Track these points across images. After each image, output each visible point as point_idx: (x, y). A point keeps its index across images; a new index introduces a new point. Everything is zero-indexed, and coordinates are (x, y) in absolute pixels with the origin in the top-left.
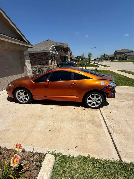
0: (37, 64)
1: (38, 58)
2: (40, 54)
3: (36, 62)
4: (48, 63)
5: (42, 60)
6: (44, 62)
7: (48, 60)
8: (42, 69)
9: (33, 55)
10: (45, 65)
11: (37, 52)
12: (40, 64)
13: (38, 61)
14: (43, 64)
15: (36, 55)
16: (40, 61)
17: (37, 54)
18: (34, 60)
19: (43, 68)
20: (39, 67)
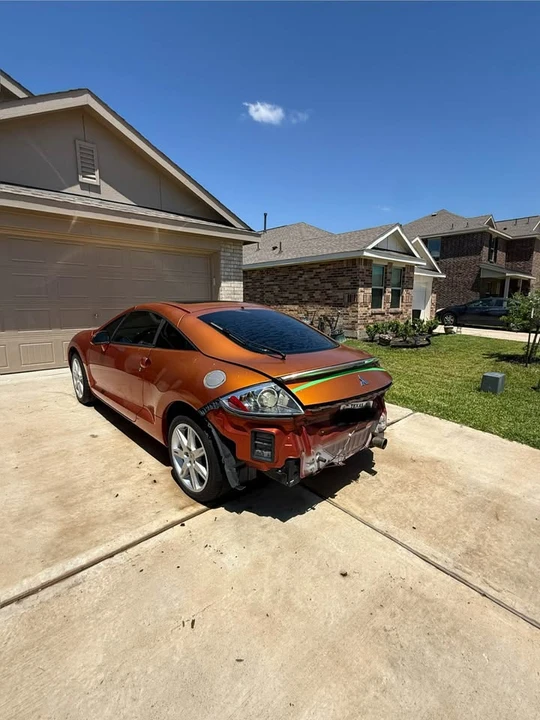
0: (318, 302)
1: (322, 281)
2: (332, 267)
3: (317, 295)
4: (352, 299)
5: (336, 286)
6: (340, 295)
7: (355, 287)
8: (329, 321)
9: (311, 270)
10: (341, 306)
11: (324, 259)
12: (328, 301)
13: (324, 291)
14: (338, 304)
15: (318, 271)
16: (328, 292)
17: (322, 265)
18: (311, 286)
19: (335, 318)
20: (323, 313)
